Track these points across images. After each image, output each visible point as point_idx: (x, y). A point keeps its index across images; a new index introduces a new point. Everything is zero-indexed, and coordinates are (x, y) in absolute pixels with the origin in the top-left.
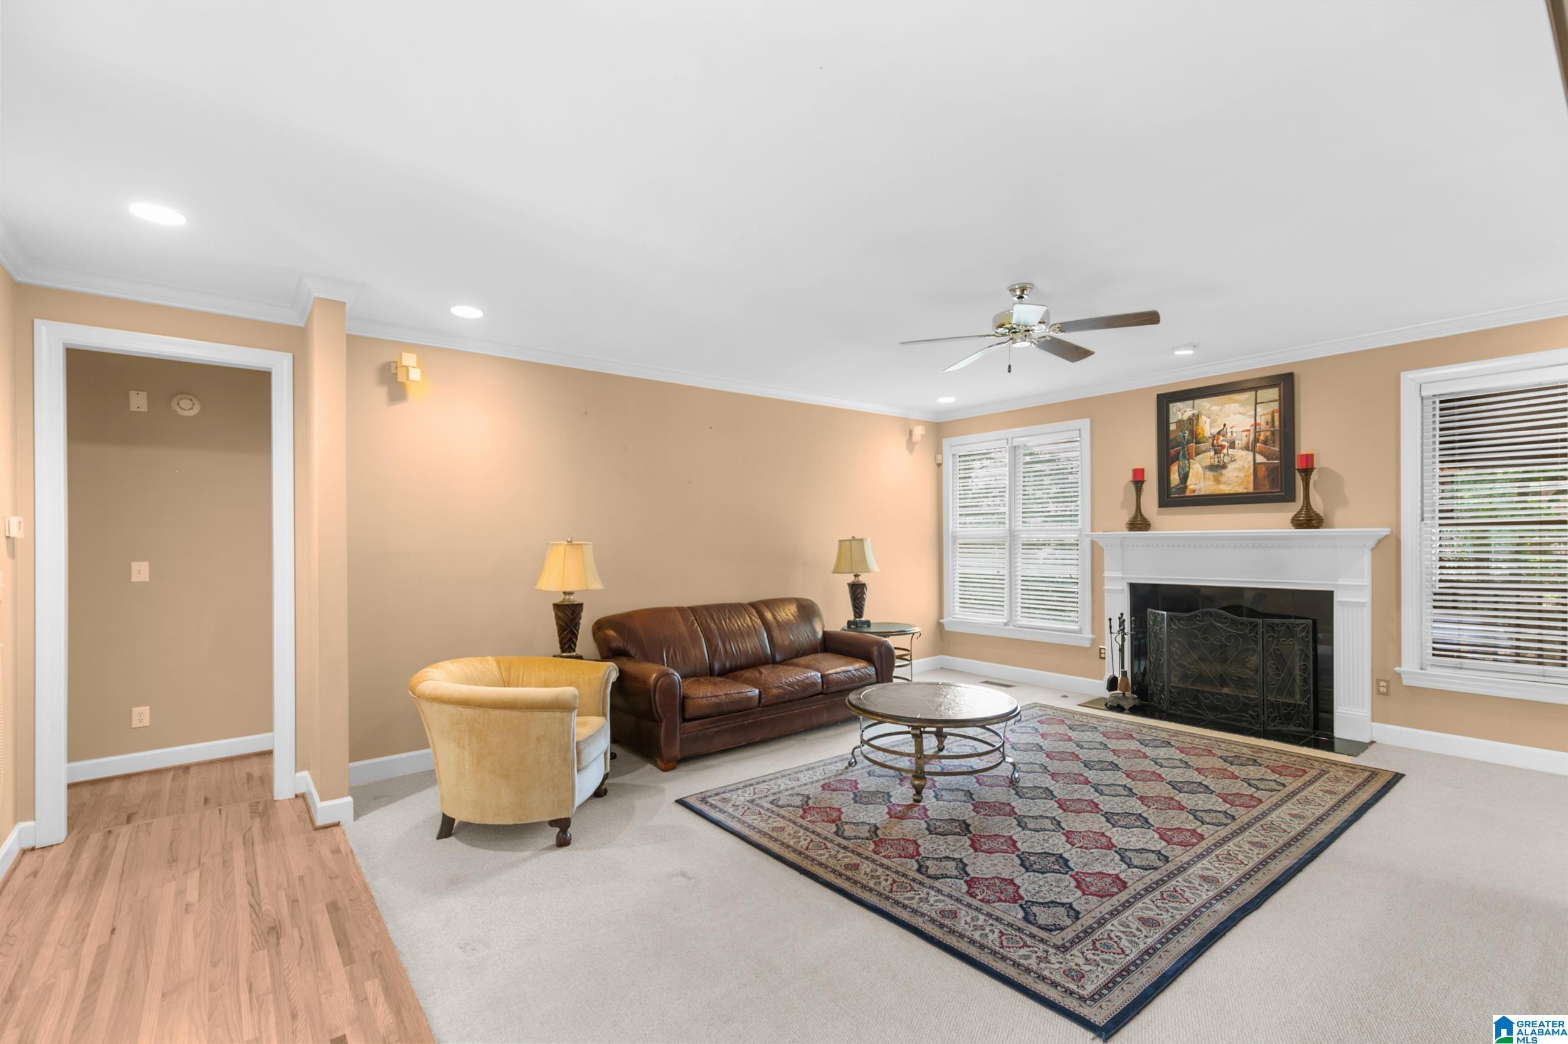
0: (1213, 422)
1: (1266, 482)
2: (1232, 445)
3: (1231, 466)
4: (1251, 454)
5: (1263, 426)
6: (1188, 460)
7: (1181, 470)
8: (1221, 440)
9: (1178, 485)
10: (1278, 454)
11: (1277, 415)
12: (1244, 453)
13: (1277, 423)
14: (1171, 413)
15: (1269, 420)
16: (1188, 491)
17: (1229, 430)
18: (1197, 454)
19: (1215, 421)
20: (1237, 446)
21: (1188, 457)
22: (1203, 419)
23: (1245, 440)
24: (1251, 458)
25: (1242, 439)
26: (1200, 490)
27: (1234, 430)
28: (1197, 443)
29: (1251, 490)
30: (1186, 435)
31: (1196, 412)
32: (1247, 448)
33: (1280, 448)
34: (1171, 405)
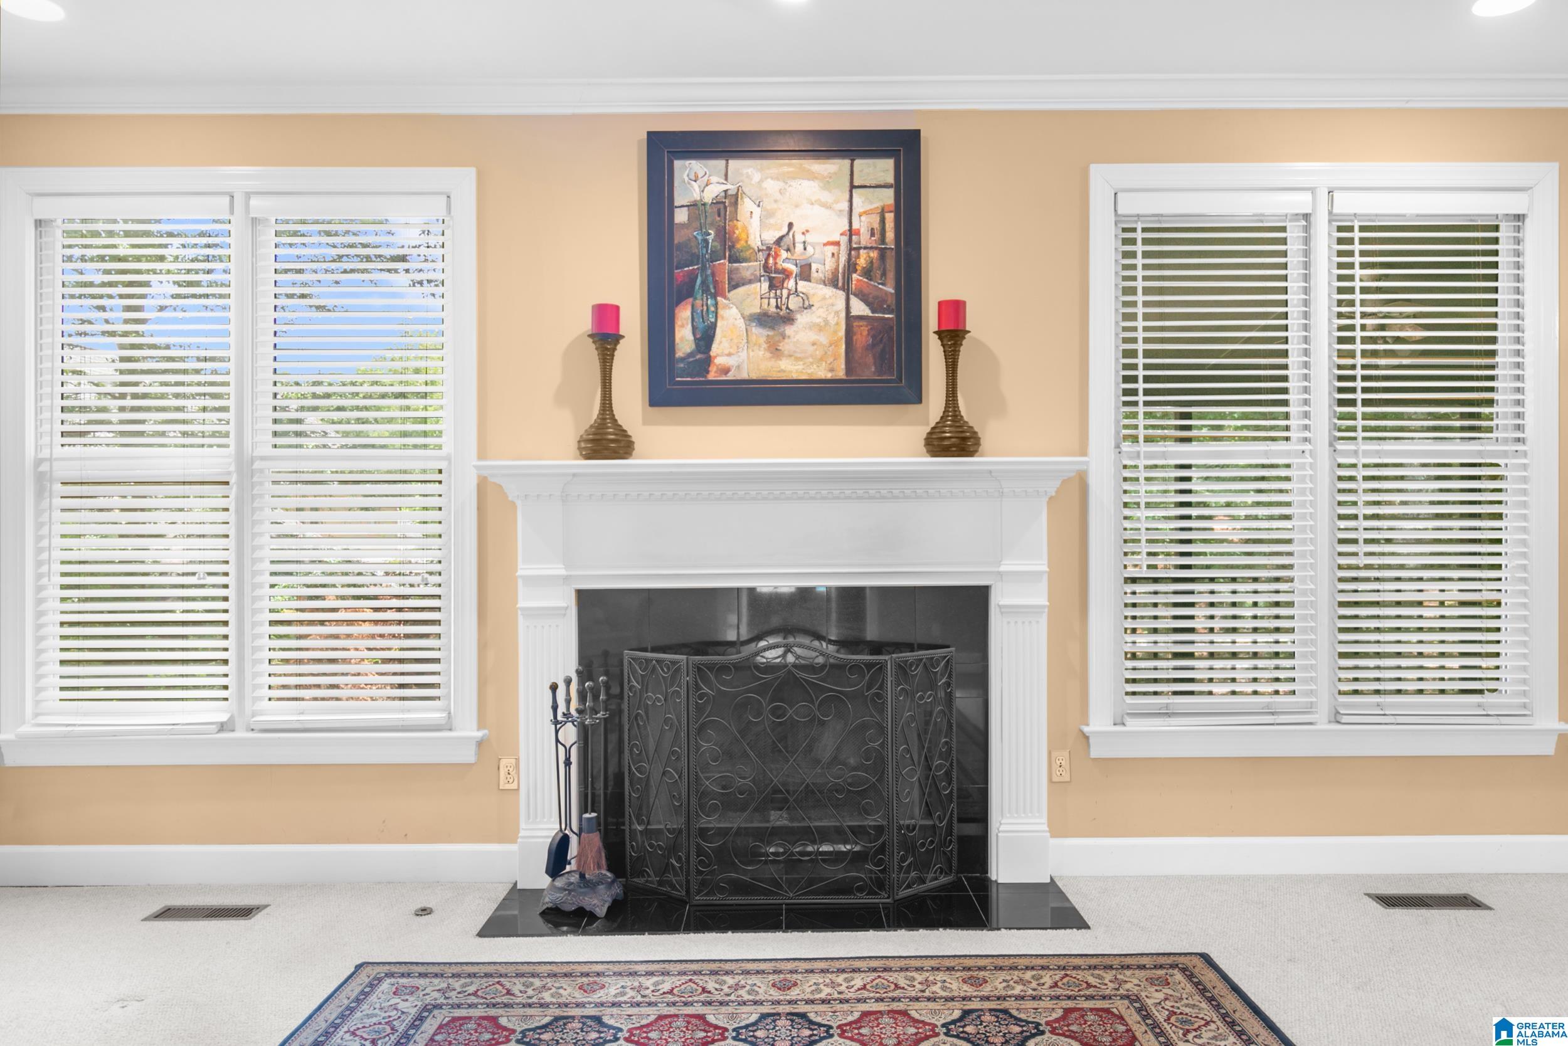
0: (768, 215)
1: (870, 359)
2: (805, 273)
3: (802, 319)
4: (841, 295)
5: (865, 239)
6: (714, 297)
7: (699, 320)
8: (784, 260)
9: (691, 355)
10: (892, 301)
11: (890, 217)
12: (829, 291)
13: (890, 235)
14: (676, 183)
15: (876, 225)
16: (713, 369)
17: (799, 238)
18: (734, 286)
19: (770, 214)
20: (814, 275)
21: (715, 291)
22: (746, 206)
23: (830, 264)
24: (841, 305)
25: (824, 262)
26: (738, 367)
27: (809, 238)
28: (734, 259)
29: (841, 374)
30: (710, 238)
31: (731, 188)
32: (833, 282)
33: (897, 287)
34: (678, 164)
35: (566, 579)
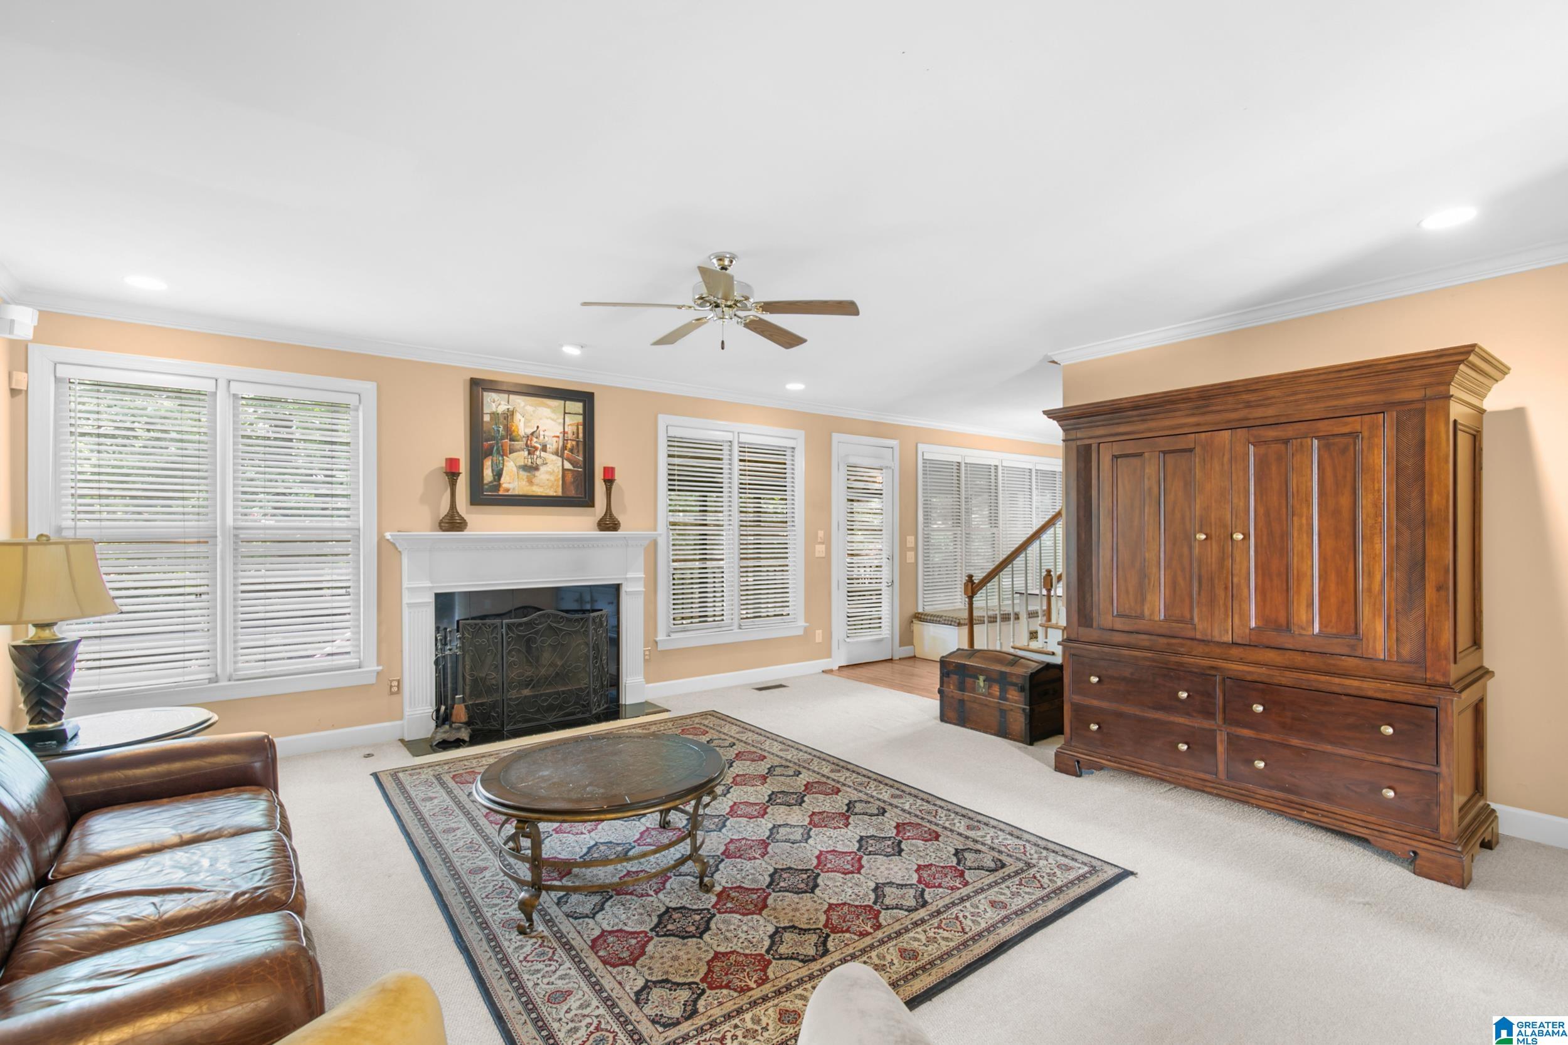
0: (527, 422)
1: (572, 488)
2: (544, 449)
3: (543, 469)
4: (560, 459)
5: (570, 436)
6: (502, 456)
7: (495, 466)
8: (535, 442)
9: (491, 482)
10: (581, 463)
11: (581, 427)
12: (554, 457)
13: (581, 435)
14: (484, 403)
15: (575, 431)
16: (501, 489)
17: (542, 433)
18: (512, 451)
19: (529, 421)
20: (548, 450)
21: (503, 454)
22: (518, 416)
23: (555, 446)
24: (560, 464)
25: (553, 445)
26: (514, 489)
27: (546, 433)
28: (512, 440)
29: (560, 493)
30: (501, 429)
31: (511, 408)
32: (556, 453)
33: (585, 457)
34: (485, 394)
35: (431, 588)
